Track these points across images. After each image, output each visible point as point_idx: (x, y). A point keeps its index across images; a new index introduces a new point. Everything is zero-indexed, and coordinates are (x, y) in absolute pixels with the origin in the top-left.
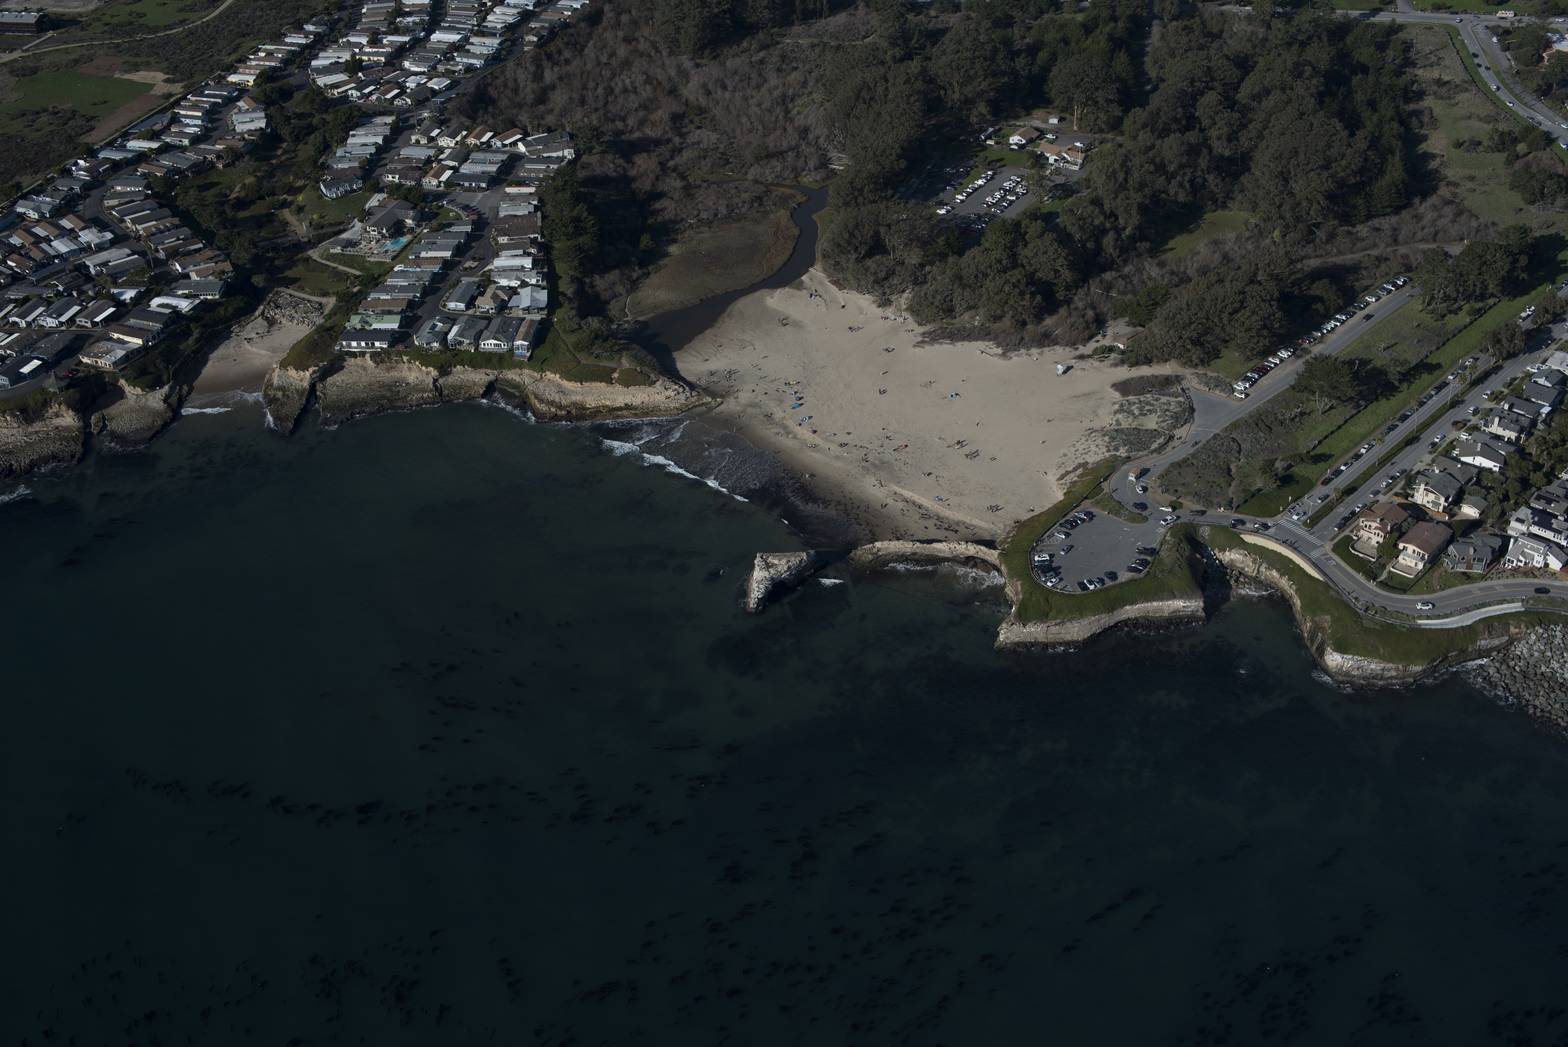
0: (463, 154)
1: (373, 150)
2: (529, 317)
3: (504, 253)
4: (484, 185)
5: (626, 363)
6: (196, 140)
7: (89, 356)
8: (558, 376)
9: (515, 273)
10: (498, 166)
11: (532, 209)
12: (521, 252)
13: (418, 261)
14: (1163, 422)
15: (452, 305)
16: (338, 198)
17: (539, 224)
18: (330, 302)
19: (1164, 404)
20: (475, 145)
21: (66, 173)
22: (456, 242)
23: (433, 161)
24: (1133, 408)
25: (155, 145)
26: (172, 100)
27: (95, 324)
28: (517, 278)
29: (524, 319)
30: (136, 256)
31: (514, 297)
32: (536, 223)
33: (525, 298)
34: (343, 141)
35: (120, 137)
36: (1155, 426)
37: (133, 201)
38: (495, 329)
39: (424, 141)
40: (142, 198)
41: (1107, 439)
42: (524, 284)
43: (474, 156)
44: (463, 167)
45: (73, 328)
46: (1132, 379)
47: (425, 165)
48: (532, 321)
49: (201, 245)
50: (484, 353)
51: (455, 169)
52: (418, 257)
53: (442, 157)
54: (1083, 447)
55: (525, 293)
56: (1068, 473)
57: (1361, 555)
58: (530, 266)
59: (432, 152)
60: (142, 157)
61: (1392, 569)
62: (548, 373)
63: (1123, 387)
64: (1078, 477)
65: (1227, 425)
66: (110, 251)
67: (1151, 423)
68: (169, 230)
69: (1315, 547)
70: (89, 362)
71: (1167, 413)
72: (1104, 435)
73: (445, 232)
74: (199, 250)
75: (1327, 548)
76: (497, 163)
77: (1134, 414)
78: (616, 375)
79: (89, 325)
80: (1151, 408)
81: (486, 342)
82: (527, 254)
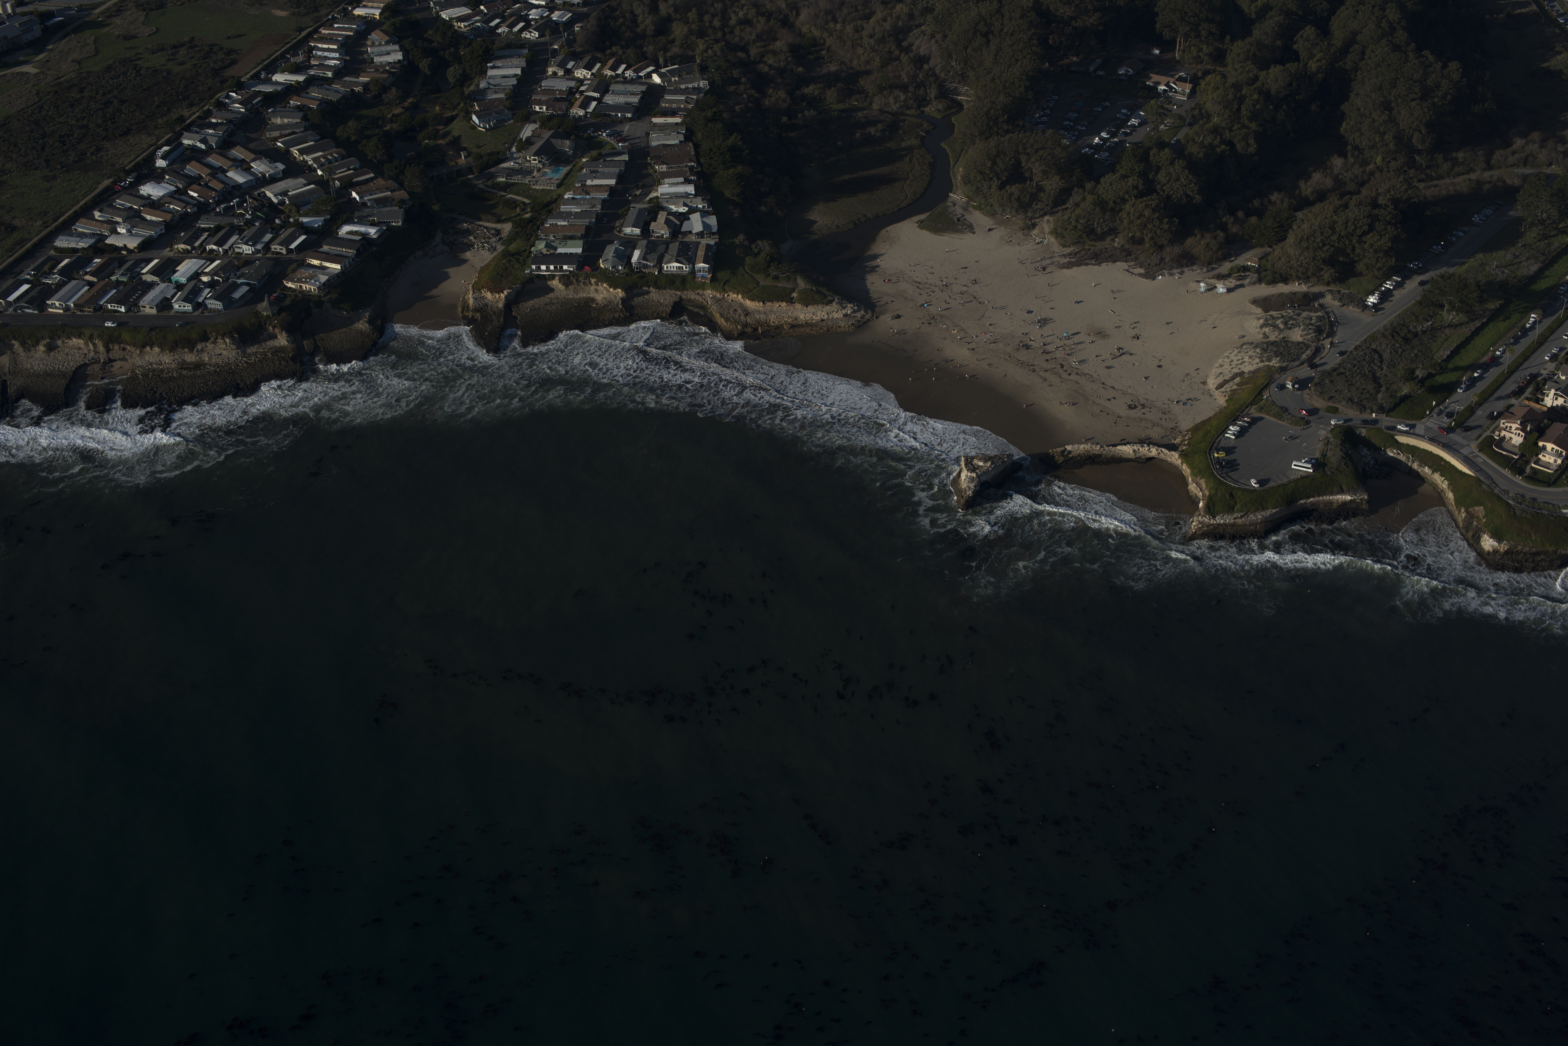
0: (603, 86)
1: (514, 81)
2: (704, 242)
3: (667, 180)
4: (629, 115)
5: (801, 283)
6: (339, 73)
7: (293, 281)
8: (740, 297)
9: (682, 200)
10: (639, 97)
11: (682, 138)
12: (682, 179)
13: (586, 190)
14: (1307, 335)
15: (628, 230)
16: (491, 129)
17: (693, 153)
18: (507, 228)
19: (1305, 318)
20: (611, 76)
21: (221, 106)
22: (617, 170)
23: (576, 93)
24: (1278, 322)
25: (301, 78)
26: (304, 33)
27: (290, 251)
28: (685, 205)
29: (699, 243)
30: (313, 186)
31: (686, 223)
32: (690, 151)
33: (696, 223)
34: (483, 72)
35: (262, 69)
36: (1300, 339)
37: (294, 133)
38: (675, 253)
39: (561, 73)
40: (302, 129)
41: (1258, 350)
42: (692, 210)
43: (613, 87)
44: (606, 98)
45: (269, 255)
46: (1273, 296)
47: (568, 96)
48: (708, 245)
49: (372, 175)
50: (667, 275)
51: (599, 100)
52: (584, 185)
53: (582, 88)
54: (1237, 358)
55: (696, 218)
56: (1226, 382)
57: (1504, 453)
58: (693, 192)
59: (573, 84)
60: (290, 90)
61: (1533, 465)
62: (731, 294)
63: (1265, 304)
64: (1237, 385)
65: (1365, 337)
66: (286, 181)
67: (1297, 335)
68: (336, 161)
69: (1463, 446)
70: (293, 286)
71: (1310, 327)
72: (1256, 347)
73: (605, 161)
74: (371, 179)
75: (1473, 447)
76: (637, 94)
77: (1279, 328)
78: (794, 295)
79: (284, 251)
80: (1294, 322)
81: (669, 265)
82: (687, 181)
